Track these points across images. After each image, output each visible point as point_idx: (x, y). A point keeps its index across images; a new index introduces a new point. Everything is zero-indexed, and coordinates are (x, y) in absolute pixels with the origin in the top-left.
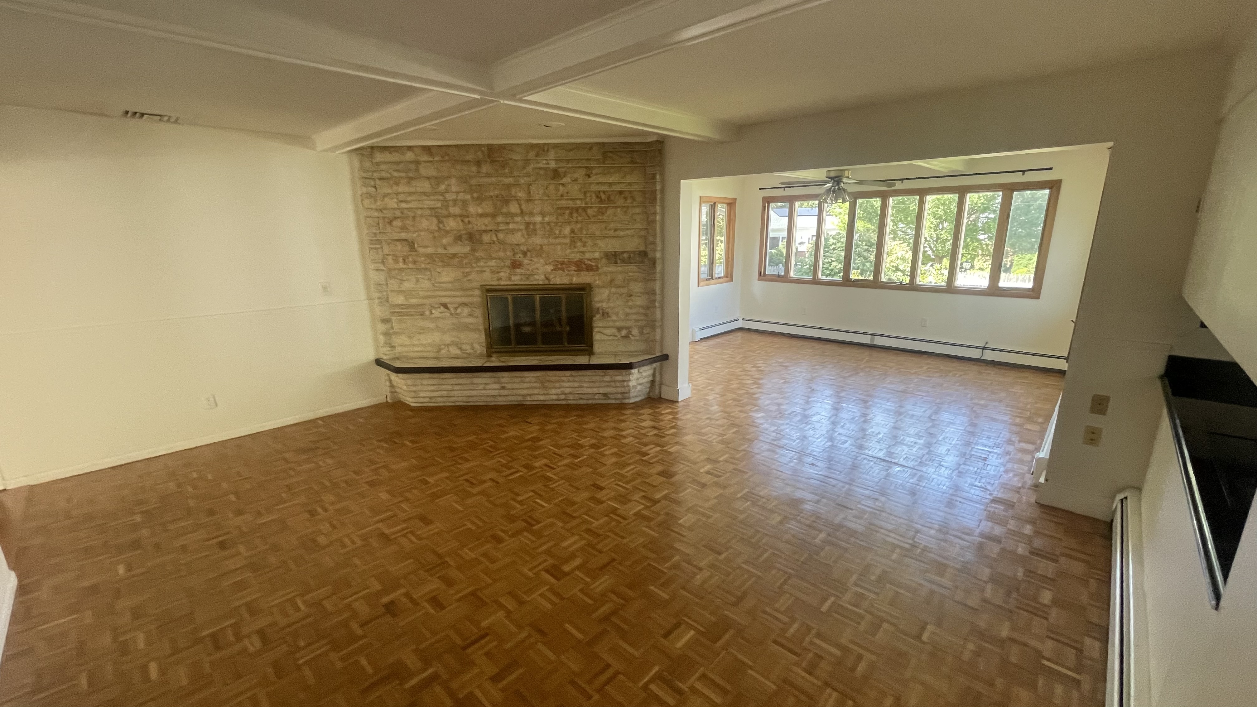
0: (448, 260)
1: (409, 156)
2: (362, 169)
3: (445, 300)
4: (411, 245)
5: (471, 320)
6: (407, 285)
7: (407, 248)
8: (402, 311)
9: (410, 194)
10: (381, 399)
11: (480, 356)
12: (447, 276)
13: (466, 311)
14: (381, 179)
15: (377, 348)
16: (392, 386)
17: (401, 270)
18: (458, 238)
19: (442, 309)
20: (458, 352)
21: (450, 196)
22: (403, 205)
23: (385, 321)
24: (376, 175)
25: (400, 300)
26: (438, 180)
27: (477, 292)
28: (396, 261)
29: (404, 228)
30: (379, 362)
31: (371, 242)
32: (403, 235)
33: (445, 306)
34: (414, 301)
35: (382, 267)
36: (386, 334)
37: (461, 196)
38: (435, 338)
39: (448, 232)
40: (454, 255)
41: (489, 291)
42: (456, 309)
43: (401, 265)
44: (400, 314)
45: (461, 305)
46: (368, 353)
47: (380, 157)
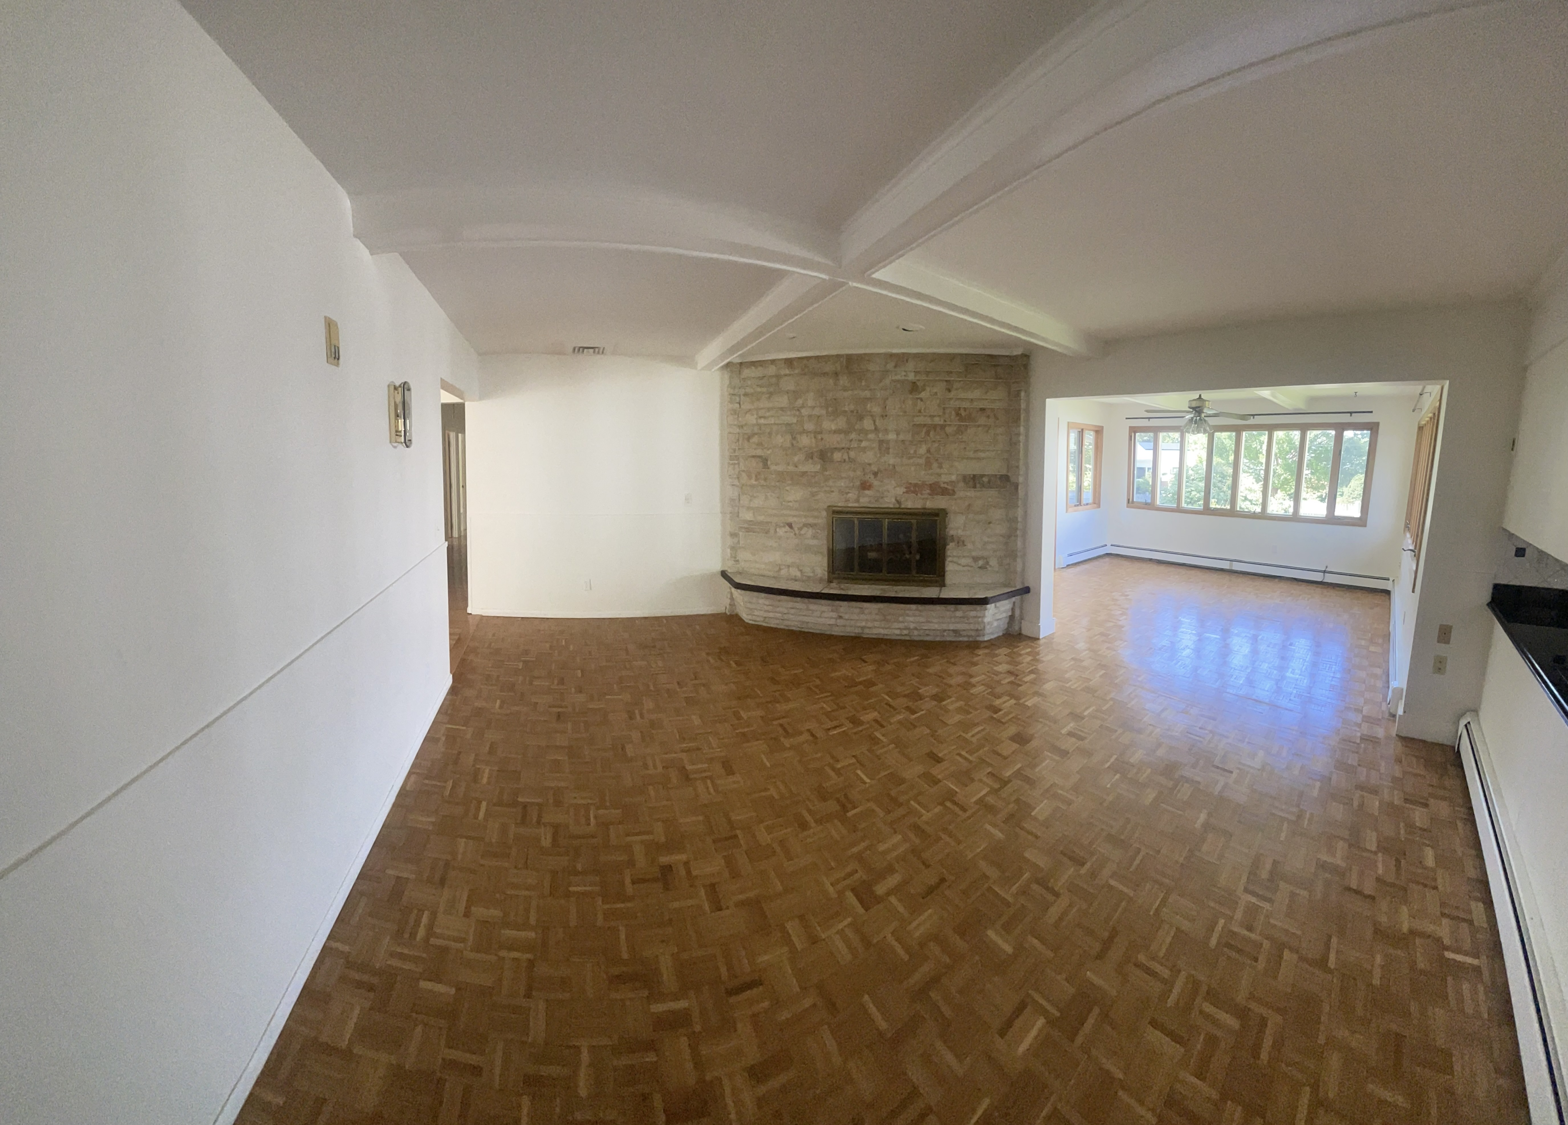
0: (798, 478)
1: (772, 370)
2: (731, 387)
3: (790, 520)
4: (765, 461)
5: (814, 542)
6: (757, 503)
7: (761, 465)
8: (750, 528)
9: (769, 409)
10: (721, 610)
11: (821, 580)
12: (795, 494)
13: (810, 532)
14: (746, 395)
15: (724, 560)
16: (732, 599)
17: (752, 486)
18: (810, 456)
19: (787, 527)
20: (798, 574)
21: (804, 412)
22: (762, 421)
23: (733, 535)
24: (742, 391)
25: (748, 516)
26: (796, 394)
27: (824, 514)
28: (750, 477)
29: (760, 444)
30: (724, 574)
31: (731, 458)
32: (759, 452)
33: (790, 526)
34: (761, 518)
35: (736, 482)
36: (733, 548)
37: (817, 411)
38: (775, 557)
39: (800, 449)
40: (804, 474)
41: (834, 512)
42: (800, 529)
43: (753, 482)
44: (748, 530)
45: (806, 525)
46: (715, 565)
47: (746, 372)
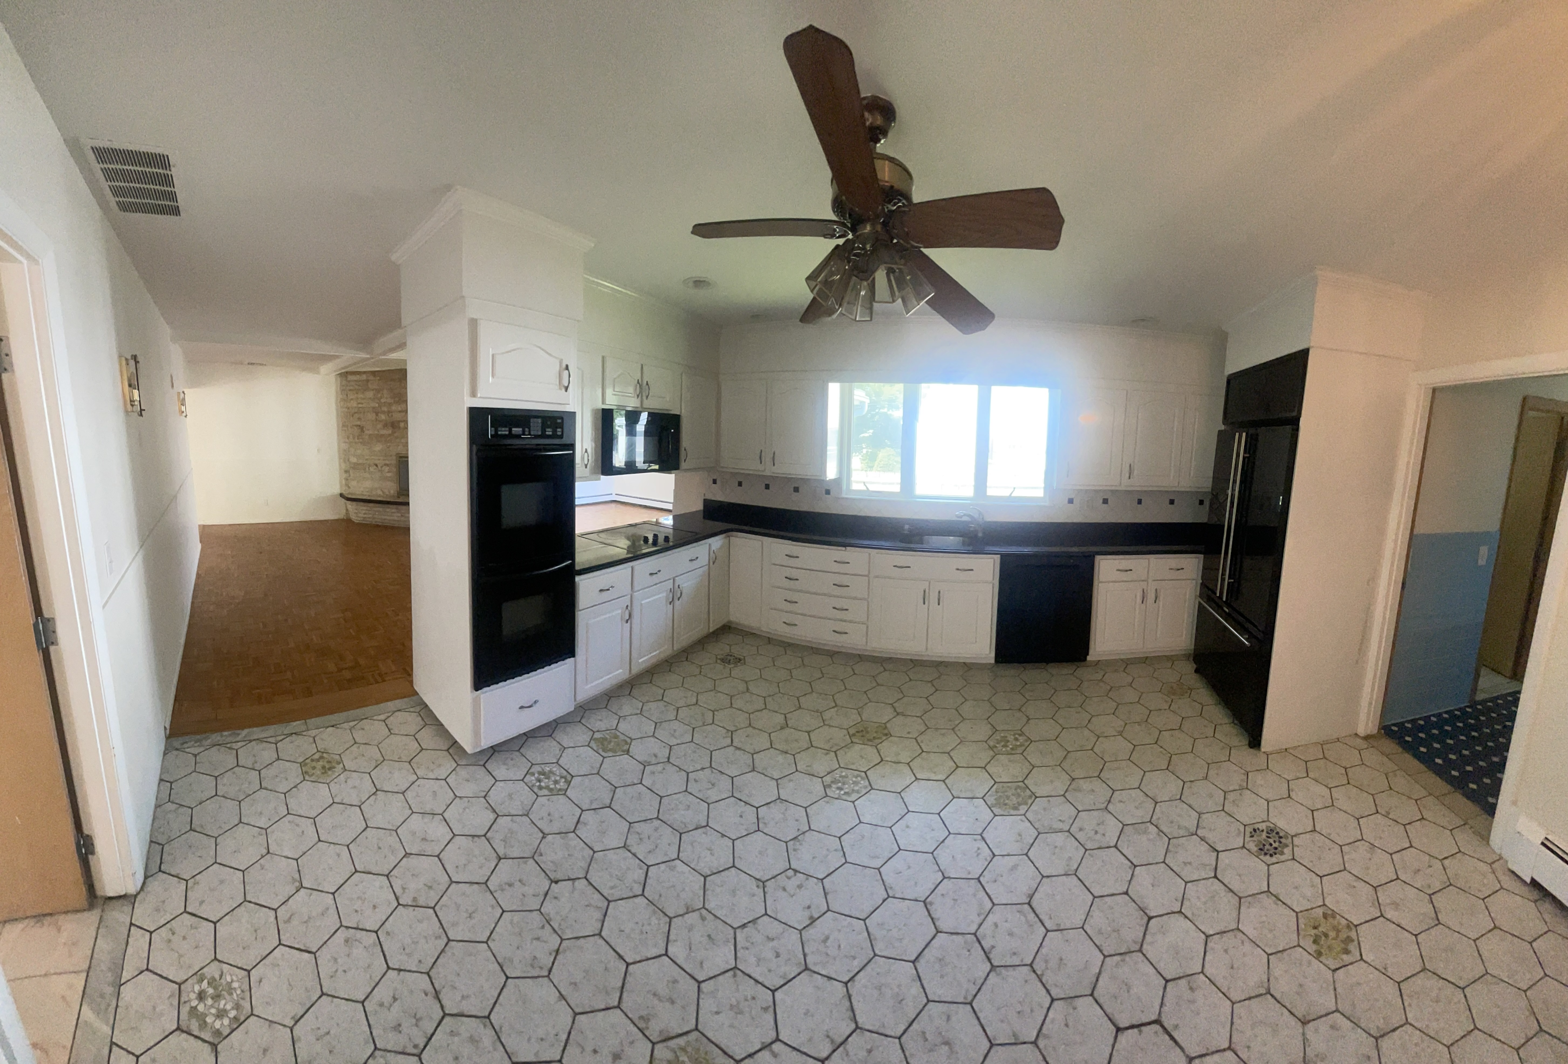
0: (379, 438)
1: (364, 377)
2: (342, 385)
3: (377, 462)
4: (362, 428)
5: (389, 475)
6: (359, 452)
7: (359, 430)
8: (355, 467)
9: (364, 399)
10: (341, 517)
12: (378, 447)
13: (386, 469)
14: (350, 390)
15: (341, 486)
16: (347, 510)
17: (356, 443)
18: (385, 426)
19: (375, 467)
20: (381, 493)
21: (383, 400)
22: (360, 406)
23: (346, 472)
24: (348, 388)
25: (354, 460)
26: (378, 391)
27: (394, 458)
28: (354, 438)
29: (359, 419)
30: (341, 495)
31: (343, 426)
32: (358, 423)
33: (376, 465)
34: (361, 461)
35: (347, 441)
36: (347, 479)
37: (389, 400)
38: (368, 484)
39: (380, 421)
40: (382, 436)
41: (401, 457)
42: (382, 467)
43: (357, 440)
44: (354, 468)
45: (386, 465)
46: (336, 490)
47: (350, 378)
